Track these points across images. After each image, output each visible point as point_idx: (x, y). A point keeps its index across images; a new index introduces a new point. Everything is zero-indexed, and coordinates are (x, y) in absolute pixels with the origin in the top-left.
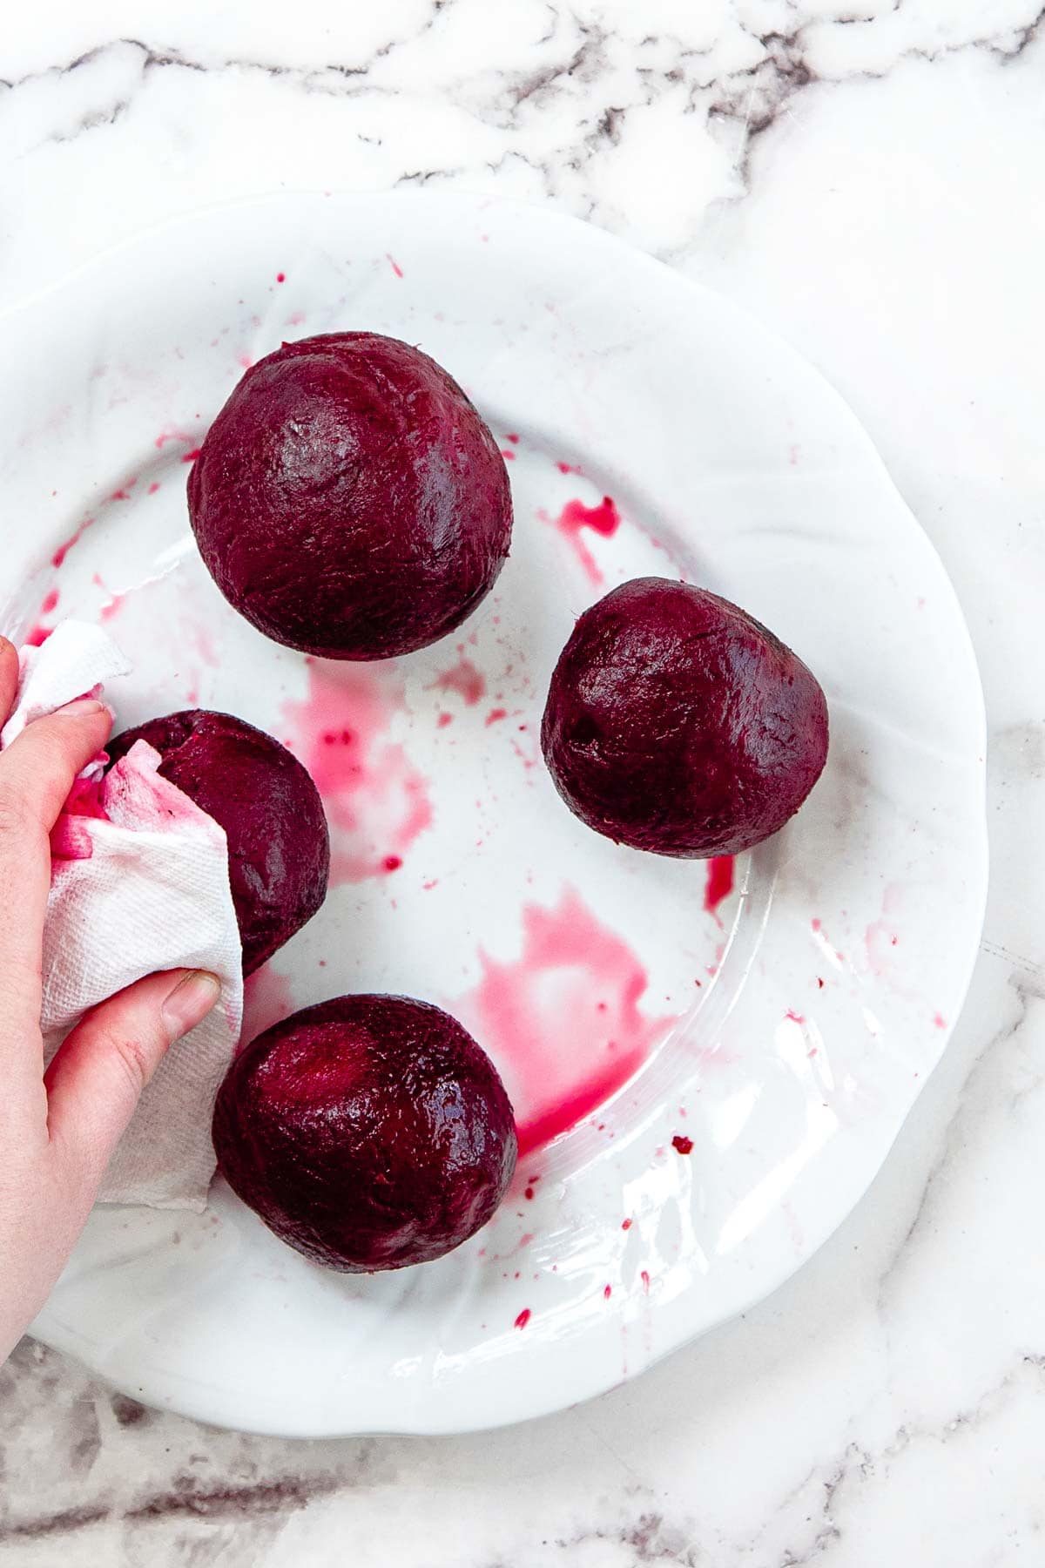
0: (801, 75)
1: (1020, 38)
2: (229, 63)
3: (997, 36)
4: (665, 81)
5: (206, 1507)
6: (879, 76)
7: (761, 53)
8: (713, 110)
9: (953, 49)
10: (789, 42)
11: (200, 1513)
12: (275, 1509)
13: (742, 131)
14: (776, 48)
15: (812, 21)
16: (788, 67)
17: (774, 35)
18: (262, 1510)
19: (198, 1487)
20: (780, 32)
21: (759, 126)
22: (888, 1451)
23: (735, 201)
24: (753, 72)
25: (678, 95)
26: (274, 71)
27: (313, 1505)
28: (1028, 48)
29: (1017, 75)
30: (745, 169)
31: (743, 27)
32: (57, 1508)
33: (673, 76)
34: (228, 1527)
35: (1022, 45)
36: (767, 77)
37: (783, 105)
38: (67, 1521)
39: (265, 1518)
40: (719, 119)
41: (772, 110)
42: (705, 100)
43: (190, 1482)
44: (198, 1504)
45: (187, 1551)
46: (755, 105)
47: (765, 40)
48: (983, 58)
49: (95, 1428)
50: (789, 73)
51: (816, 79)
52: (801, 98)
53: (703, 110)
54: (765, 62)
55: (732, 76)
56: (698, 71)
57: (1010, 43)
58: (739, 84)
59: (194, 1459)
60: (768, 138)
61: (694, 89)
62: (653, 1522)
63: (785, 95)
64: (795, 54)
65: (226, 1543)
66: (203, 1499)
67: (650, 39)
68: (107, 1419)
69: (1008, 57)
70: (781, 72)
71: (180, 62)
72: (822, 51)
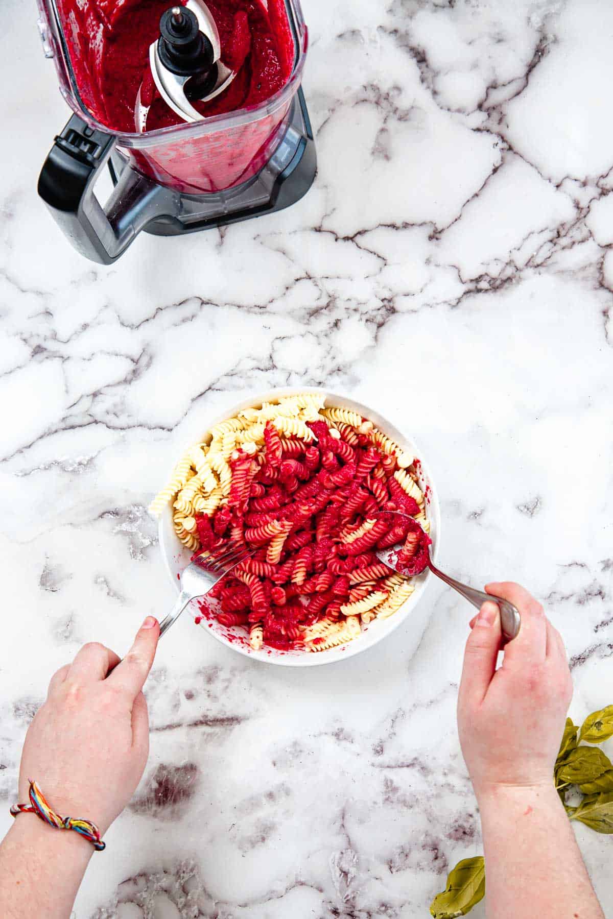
0: (393, 311)
1: (457, 301)
2: (226, 304)
3: (450, 301)
4: (353, 312)
5: (211, 723)
6: (415, 311)
7: (381, 304)
8: (367, 321)
9: (437, 304)
10: (390, 301)
11: (210, 725)
12: (231, 725)
13: (375, 327)
14: (386, 302)
15: (396, 295)
16: (389, 308)
17: (385, 299)
18: (227, 725)
19: (209, 718)
20: (387, 297)
21: (380, 325)
22: (410, 710)
23: (373, 347)
24: (379, 309)
25: (357, 316)
26: (239, 307)
27: (243, 724)
28: (460, 304)
29: (456, 312)
30: (376, 338)
31: (376, 296)
32: (168, 723)
33: (355, 310)
34: (217, 729)
35: (458, 303)
36: (383, 311)
37: (387, 319)
38: (170, 727)
39: (228, 727)
40: (369, 323)
41: (384, 319)
42: (365, 318)
43: (206, 716)
44: (209, 723)
45: (205, 736)
46: (379, 319)
47: (383, 300)
48: (446, 307)
49: (179, 700)
50: (389, 310)
51: (397, 312)
52: (392, 317)
53: (364, 320)
54: (382, 307)
55: (373, 310)
56: (363, 309)
57: (454, 303)
58: (375, 313)
59: (208, 710)
60: (383, 329)
61: (362, 314)
62: (342, 730)
63: (388, 316)
64: (391, 304)
65: (217, 734)
66: (210, 721)
67: (349, 300)
68: (183, 698)
69: (453, 307)
70: (387, 310)
71: (211, 304)
72: (400, 304)
